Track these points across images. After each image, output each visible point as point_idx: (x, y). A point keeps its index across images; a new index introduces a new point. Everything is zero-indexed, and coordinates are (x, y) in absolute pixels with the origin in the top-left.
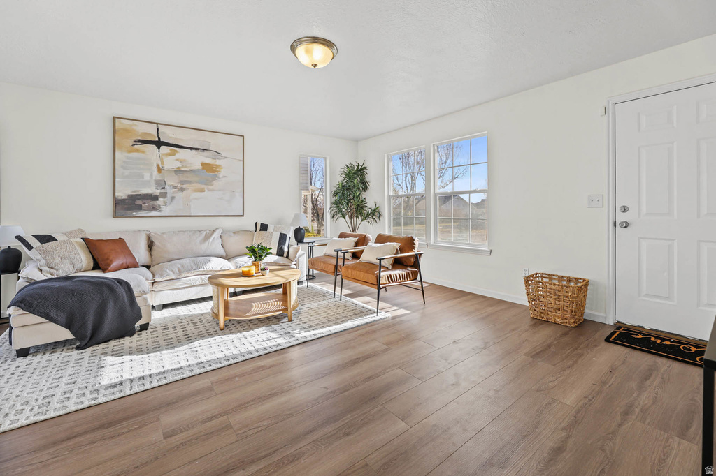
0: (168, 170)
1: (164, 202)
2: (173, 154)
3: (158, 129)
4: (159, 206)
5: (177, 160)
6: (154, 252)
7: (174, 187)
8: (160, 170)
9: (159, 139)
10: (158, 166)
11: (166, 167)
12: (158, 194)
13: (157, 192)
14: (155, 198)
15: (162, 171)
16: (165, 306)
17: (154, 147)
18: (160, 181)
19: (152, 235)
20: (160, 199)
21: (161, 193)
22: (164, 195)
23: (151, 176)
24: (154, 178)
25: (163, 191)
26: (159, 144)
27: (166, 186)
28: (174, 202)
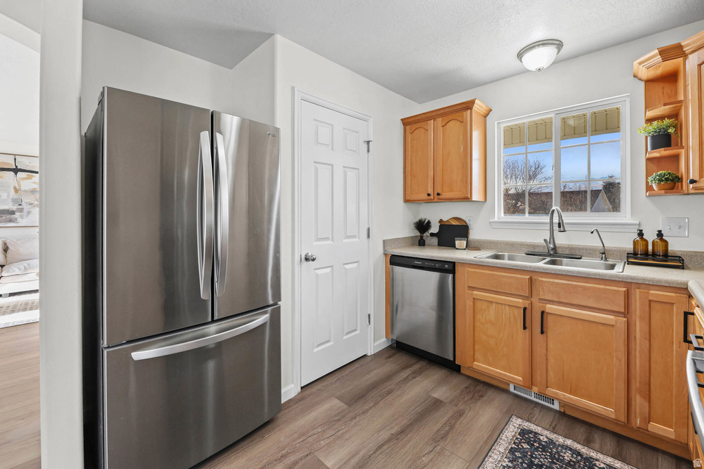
0: (25, 191)
1: (21, 216)
2: (30, 178)
3: (15, 159)
4: (16, 219)
5: (34, 183)
6: (8, 255)
7: (31, 204)
8: (16, 190)
9: (16, 167)
10: (15, 188)
11: (23, 188)
12: (15, 210)
13: (14, 208)
14: (13, 213)
15: (19, 192)
16: (11, 295)
17: (12, 173)
18: (17, 199)
19: (8, 242)
20: (17, 214)
21: (17, 209)
22: (21, 210)
23: (8, 196)
24: (11, 197)
25: (20, 207)
26: (16, 171)
27: (23, 203)
28: (30, 215)
